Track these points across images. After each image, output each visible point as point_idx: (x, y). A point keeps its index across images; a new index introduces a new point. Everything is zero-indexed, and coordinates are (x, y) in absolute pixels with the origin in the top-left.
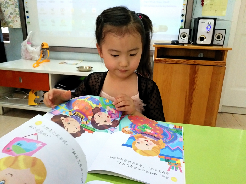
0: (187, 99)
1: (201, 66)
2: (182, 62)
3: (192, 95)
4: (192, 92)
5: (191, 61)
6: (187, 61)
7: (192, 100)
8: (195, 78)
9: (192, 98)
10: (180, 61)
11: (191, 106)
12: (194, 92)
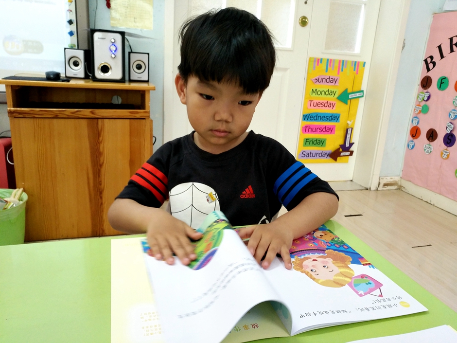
0: (92, 185)
1: (107, 120)
2: (67, 114)
3: (99, 176)
4: (98, 171)
5: (87, 112)
6: (77, 111)
7: (101, 184)
8: (99, 143)
9: (101, 181)
10: (63, 112)
11: (101, 198)
12: (103, 170)
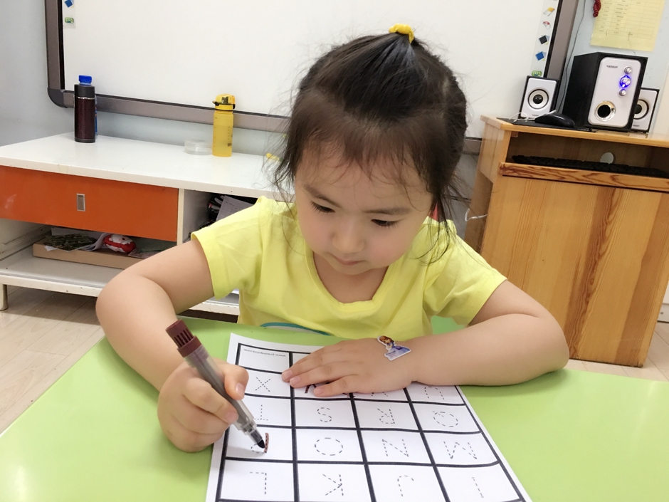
0: (579, 282)
3: (593, 271)
4: (594, 261)
5: (605, 177)
6: (592, 174)
7: (592, 284)
8: (607, 224)
9: (593, 279)
10: (573, 174)
11: (587, 303)
12: (601, 263)
